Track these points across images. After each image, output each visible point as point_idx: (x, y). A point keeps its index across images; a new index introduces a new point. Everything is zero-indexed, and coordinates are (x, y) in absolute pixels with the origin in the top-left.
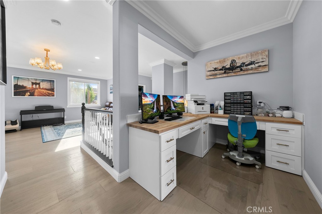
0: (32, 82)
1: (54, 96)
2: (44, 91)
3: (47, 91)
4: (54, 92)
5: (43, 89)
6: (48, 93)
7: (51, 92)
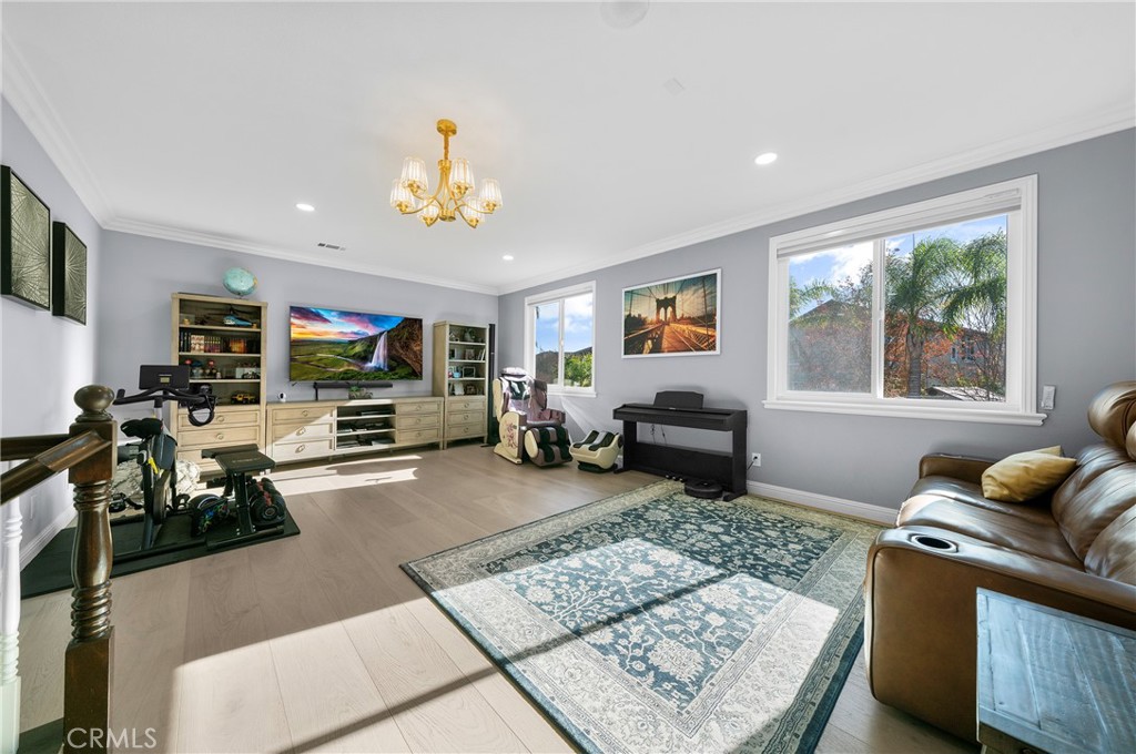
0: (658, 301)
1: (713, 347)
2: (684, 327)
3: (694, 329)
4: (714, 326)
5: (683, 320)
6: (697, 336)
7: (702, 331)
